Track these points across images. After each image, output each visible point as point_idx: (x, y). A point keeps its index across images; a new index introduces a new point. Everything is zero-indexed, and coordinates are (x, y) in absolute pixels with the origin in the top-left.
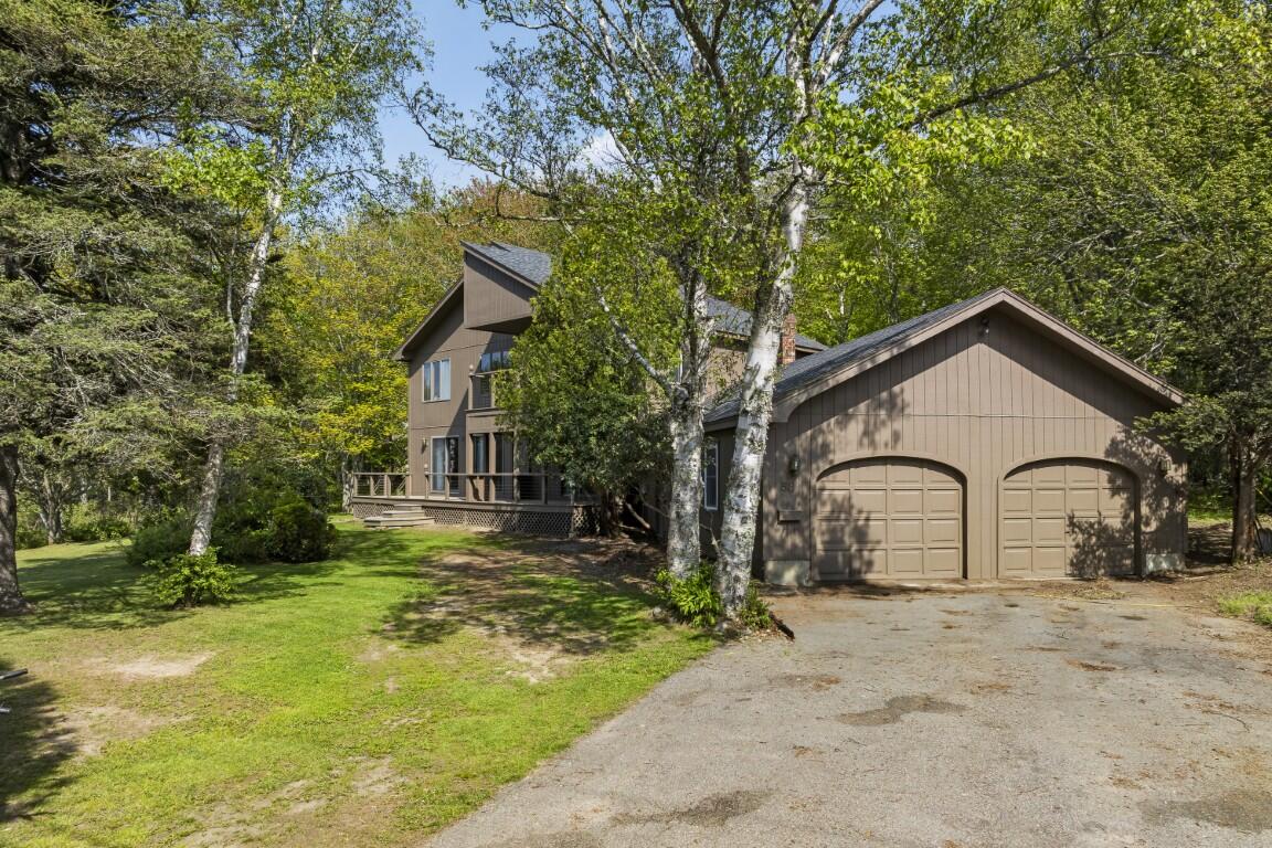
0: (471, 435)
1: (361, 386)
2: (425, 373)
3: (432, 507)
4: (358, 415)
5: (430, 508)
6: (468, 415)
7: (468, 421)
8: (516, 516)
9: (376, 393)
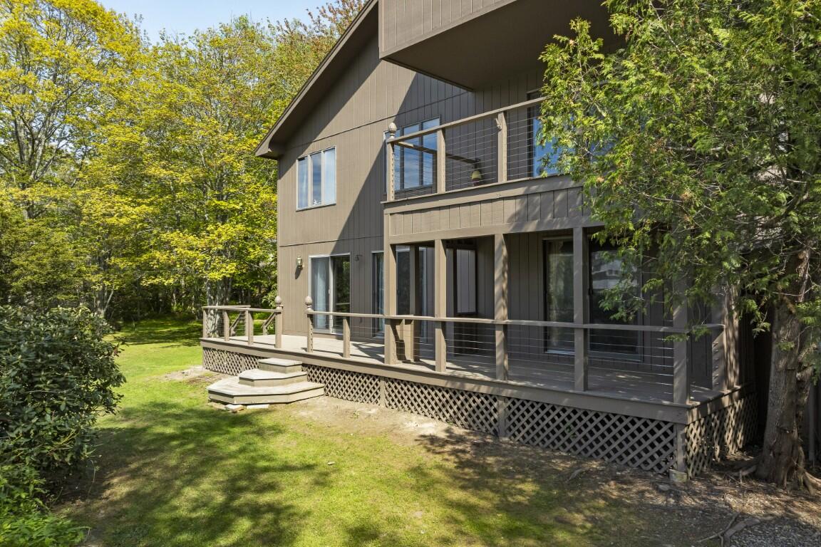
0: (393, 247)
1: (223, 204)
2: (299, 172)
3: (319, 368)
4: (219, 236)
5: (315, 367)
6: (387, 211)
7: (388, 221)
8: (501, 406)
9: (240, 212)
